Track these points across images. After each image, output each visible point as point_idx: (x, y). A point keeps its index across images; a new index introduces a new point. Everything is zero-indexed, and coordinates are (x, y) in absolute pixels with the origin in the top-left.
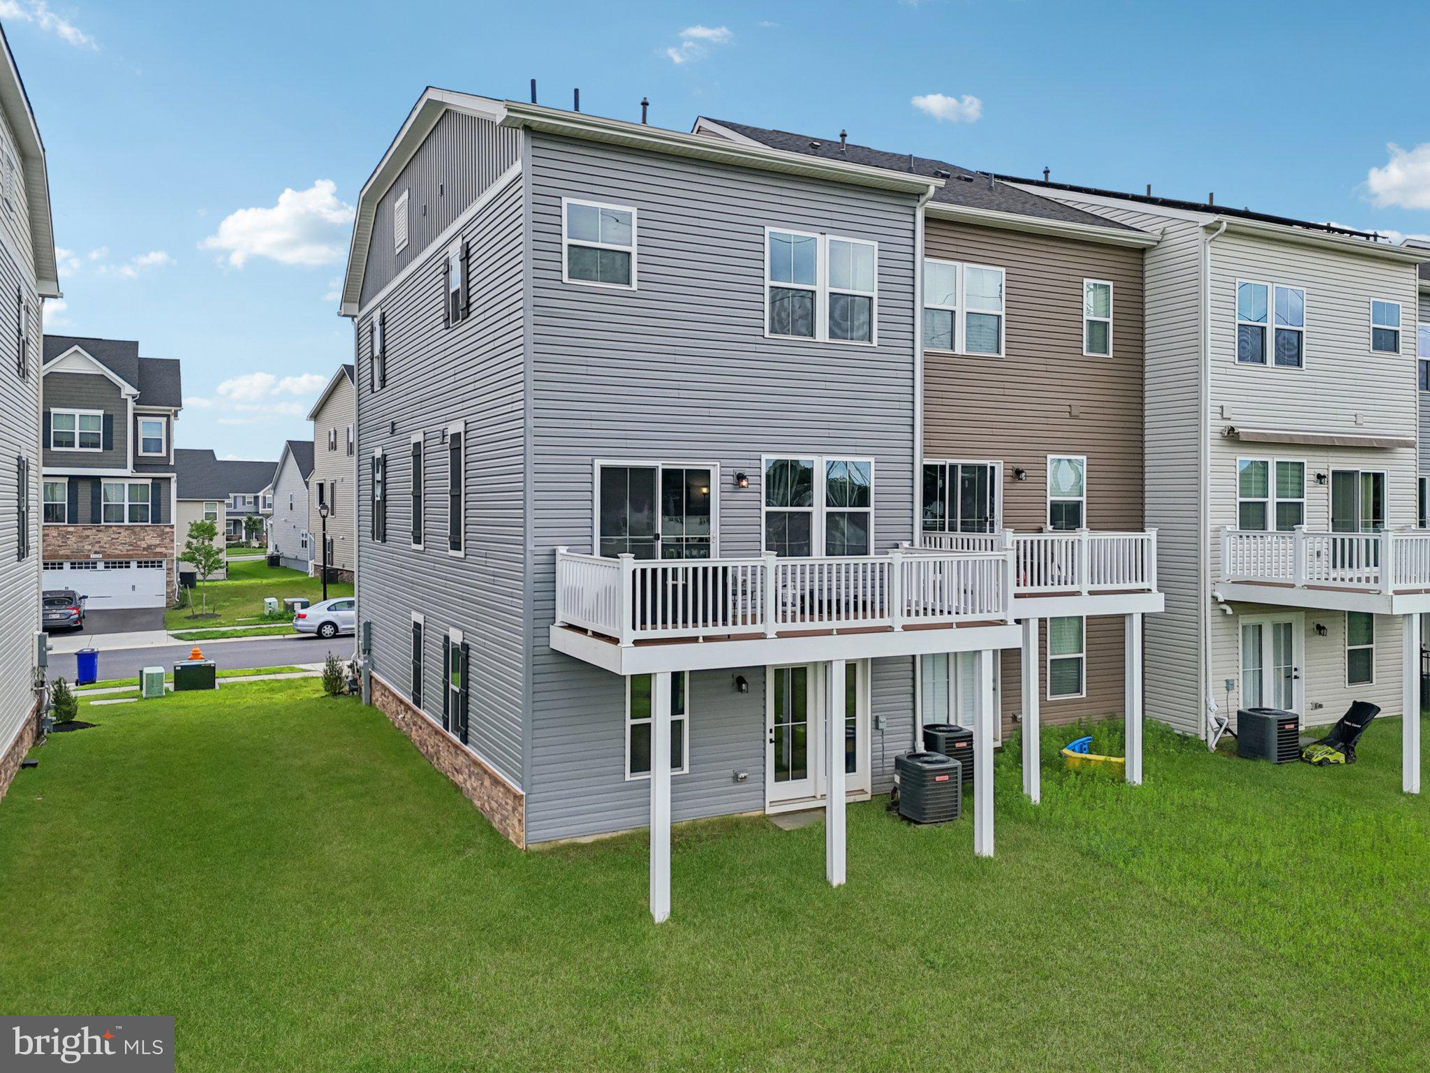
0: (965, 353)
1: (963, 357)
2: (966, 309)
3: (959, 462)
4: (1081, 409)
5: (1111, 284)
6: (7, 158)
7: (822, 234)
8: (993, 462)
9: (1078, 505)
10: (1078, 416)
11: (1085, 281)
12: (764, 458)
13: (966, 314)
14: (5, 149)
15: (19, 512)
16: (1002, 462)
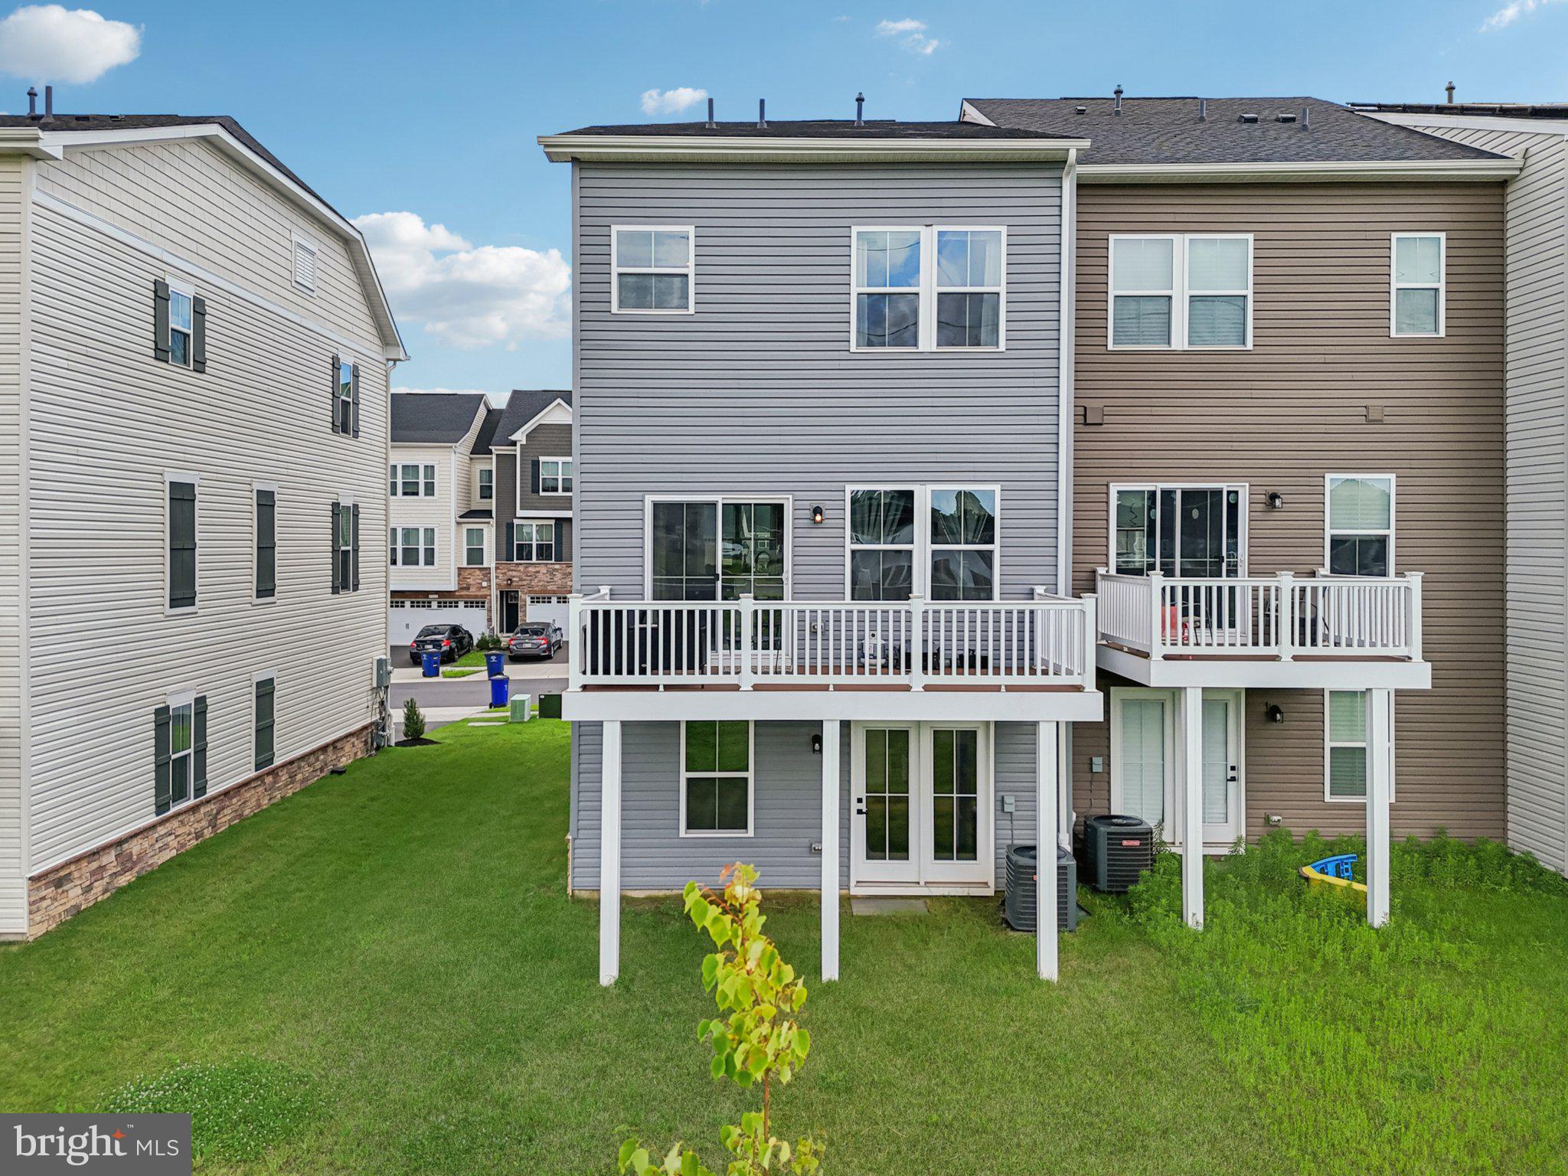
0: (1186, 348)
1: (1185, 353)
2: (1188, 293)
3: (1178, 486)
4: (1387, 411)
5: (1443, 236)
6: (300, 245)
7: (927, 226)
8: (1233, 485)
9: (1383, 541)
10: (1382, 420)
11: (1394, 236)
12: (849, 488)
13: (1188, 298)
14: (295, 238)
15: (335, 551)
16: (1247, 484)
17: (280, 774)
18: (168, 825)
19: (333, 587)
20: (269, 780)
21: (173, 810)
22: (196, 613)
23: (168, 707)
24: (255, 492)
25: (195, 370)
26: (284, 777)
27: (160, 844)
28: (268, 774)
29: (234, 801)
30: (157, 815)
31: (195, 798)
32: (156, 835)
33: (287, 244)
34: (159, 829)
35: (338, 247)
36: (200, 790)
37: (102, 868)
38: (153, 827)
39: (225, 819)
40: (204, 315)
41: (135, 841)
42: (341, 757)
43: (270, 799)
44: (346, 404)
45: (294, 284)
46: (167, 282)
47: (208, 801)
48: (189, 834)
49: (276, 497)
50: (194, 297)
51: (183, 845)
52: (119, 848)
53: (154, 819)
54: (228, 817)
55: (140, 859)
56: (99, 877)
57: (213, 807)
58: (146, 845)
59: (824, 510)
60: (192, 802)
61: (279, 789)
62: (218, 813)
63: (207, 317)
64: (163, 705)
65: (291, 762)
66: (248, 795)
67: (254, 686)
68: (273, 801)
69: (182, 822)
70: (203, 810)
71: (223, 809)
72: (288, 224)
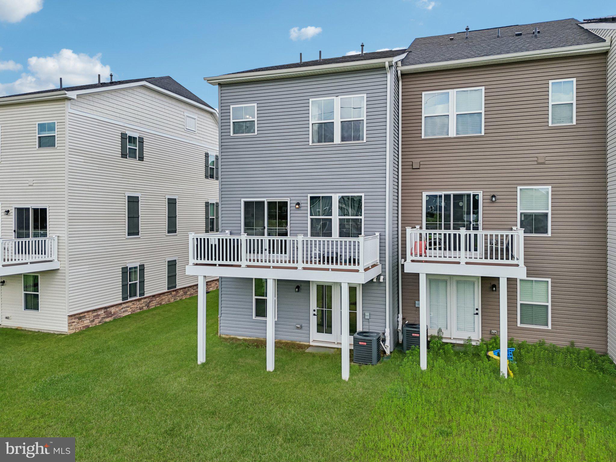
0: (455, 136)
1: (455, 138)
2: (456, 113)
3: (452, 193)
4: (547, 158)
5: (574, 80)
6: (188, 117)
7: (336, 96)
8: (476, 192)
9: (546, 215)
10: (544, 163)
11: (550, 82)
12: (309, 195)
13: (456, 115)
14: (186, 114)
15: (207, 218)
16: (482, 192)
17: (179, 291)
18: (127, 304)
19: (206, 230)
20: (174, 293)
21: (129, 300)
22: (140, 238)
23: (127, 267)
24: (167, 199)
25: (139, 160)
26: (181, 292)
27: (124, 310)
28: (173, 291)
29: (157, 299)
30: (123, 301)
31: (139, 297)
32: (122, 307)
33: (183, 117)
34: (123, 305)
35: (208, 116)
36: (142, 294)
37: (99, 315)
38: (121, 304)
39: (153, 304)
40: (143, 142)
41: (112, 308)
42: (210, 288)
43: (175, 299)
44: (212, 169)
45: (185, 129)
46: (126, 133)
47: (145, 298)
48: (136, 308)
49: (177, 200)
50: (139, 137)
51: (134, 311)
52: (106, 310)
53: (121, 302)
54: (155, 304)
55: (114, 314)
56: (97, 318)
57: (147, 300)
58: (117, 309)
59: (300, 204)
60: (138, 297)
61: (179, 296)
62: (150, 302)
63: (144, 143)
64: (125, 266)
65: (185, 288)
66: (164, 297)
67: (167, 262)
68: (176, 300)
69: (133, 304)
70: (142, 301)
71: (152, 301)
72: (183, 110)
